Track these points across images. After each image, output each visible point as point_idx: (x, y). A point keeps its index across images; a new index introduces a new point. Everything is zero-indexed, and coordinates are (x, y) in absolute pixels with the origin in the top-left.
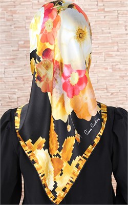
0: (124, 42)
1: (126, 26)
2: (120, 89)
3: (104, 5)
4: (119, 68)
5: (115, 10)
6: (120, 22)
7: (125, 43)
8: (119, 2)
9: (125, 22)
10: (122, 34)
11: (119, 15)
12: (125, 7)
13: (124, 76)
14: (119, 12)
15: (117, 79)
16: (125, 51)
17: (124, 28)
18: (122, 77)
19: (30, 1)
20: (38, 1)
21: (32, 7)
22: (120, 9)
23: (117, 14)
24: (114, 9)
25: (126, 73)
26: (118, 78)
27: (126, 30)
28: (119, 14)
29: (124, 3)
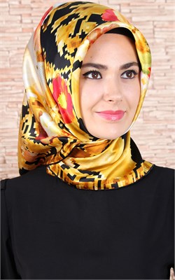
0: (163, 74)
1: (166, 47)
2: (155, 152)
3: (130, 12)
4: (155, 117)
5: (148, 21)
6: (158, 41)
7: (165, 75)
8: (157, 7)
9: (166, 40)
10: (160, 61)
11: (156, 29)
12: (166, 15)
13: (162, 130)
14: (155, 23)
15: (152, 135)
16: (165, 89)
17: (163, 50)
18: (159, 132)
19: (5, 2)
20: (20, 3)
21: (9, 12)
22: (157, 18)
23: (152, 27)
24: (148, 18)
25: (166, 126)
26: (152, 132)
27: (167, 53)
28: (155, 27)
29: (164, 8)
